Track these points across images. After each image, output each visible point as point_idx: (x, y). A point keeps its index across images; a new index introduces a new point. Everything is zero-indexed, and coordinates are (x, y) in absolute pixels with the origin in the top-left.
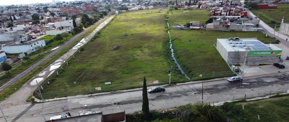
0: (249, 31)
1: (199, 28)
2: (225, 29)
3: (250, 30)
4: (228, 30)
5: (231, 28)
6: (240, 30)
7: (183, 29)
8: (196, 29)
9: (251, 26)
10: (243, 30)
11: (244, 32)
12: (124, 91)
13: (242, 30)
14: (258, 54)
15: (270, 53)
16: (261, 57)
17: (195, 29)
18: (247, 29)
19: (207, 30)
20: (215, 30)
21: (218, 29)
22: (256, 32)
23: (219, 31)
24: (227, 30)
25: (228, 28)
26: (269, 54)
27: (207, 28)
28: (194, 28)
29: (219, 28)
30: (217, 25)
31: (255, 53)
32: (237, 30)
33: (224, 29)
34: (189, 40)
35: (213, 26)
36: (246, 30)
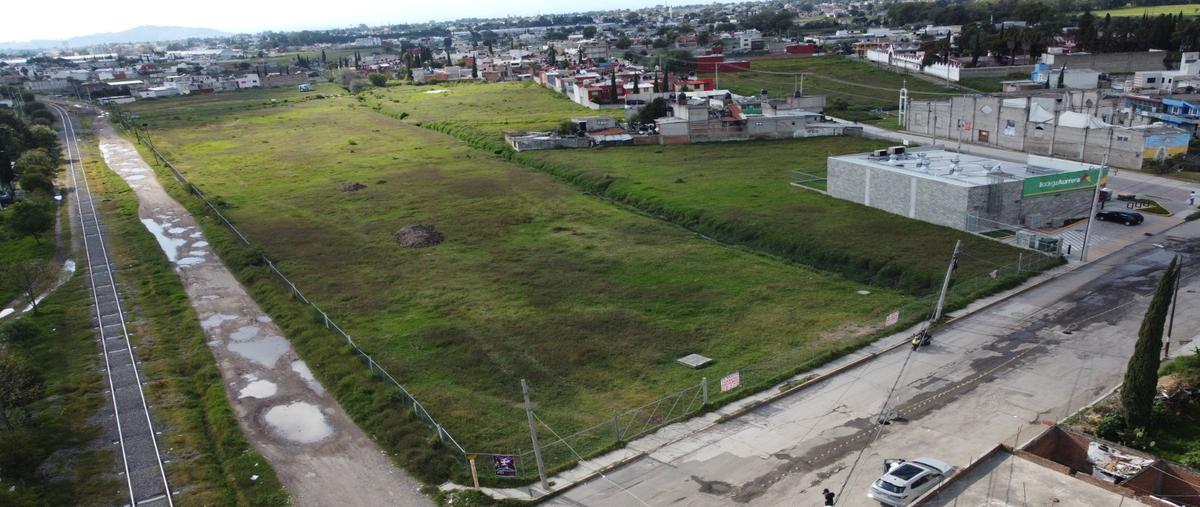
0: (815, 134)
1: (627, 137)
2: (732, 136)
3: (821, 132)
4: (742, 139)
5: (754, 130)
6: (786, 136)
7: (566, 148)
8: (621, 141)
9: (813, 119)
10: (795, 135)
11: (801, 139)
12: (822, 372)
13: (793, 133)
14: (1049, 188)
15: (1079, 180)
16: (1058, 195)
17: (614, 144)
18: (810, 129)
19: (662, 142)
20: (693, 141)
21: (706, 136)
22: (839, 135)
23: (709, 143)
24: (738, 139)
25: (740, 130)
26: (1076, 184)
27: (665, 137)
28: (609, 138)
29: (710, 133)
30: (701, 123)
31: (1041, 185)
32: (776, 134)
33: (726, 134)
34: (675, 180)
35: (685, 125)
36: (806, 134)
